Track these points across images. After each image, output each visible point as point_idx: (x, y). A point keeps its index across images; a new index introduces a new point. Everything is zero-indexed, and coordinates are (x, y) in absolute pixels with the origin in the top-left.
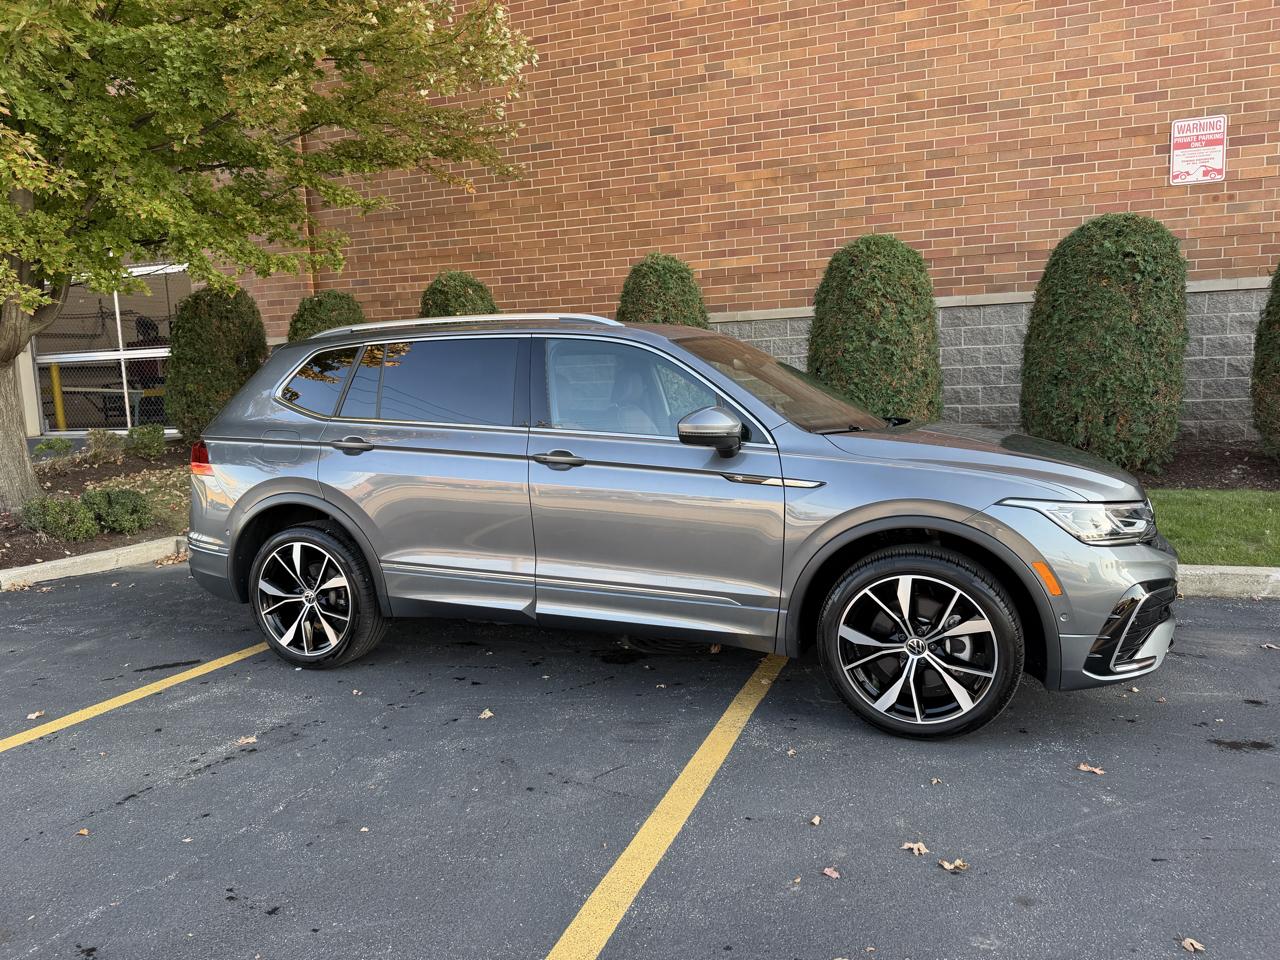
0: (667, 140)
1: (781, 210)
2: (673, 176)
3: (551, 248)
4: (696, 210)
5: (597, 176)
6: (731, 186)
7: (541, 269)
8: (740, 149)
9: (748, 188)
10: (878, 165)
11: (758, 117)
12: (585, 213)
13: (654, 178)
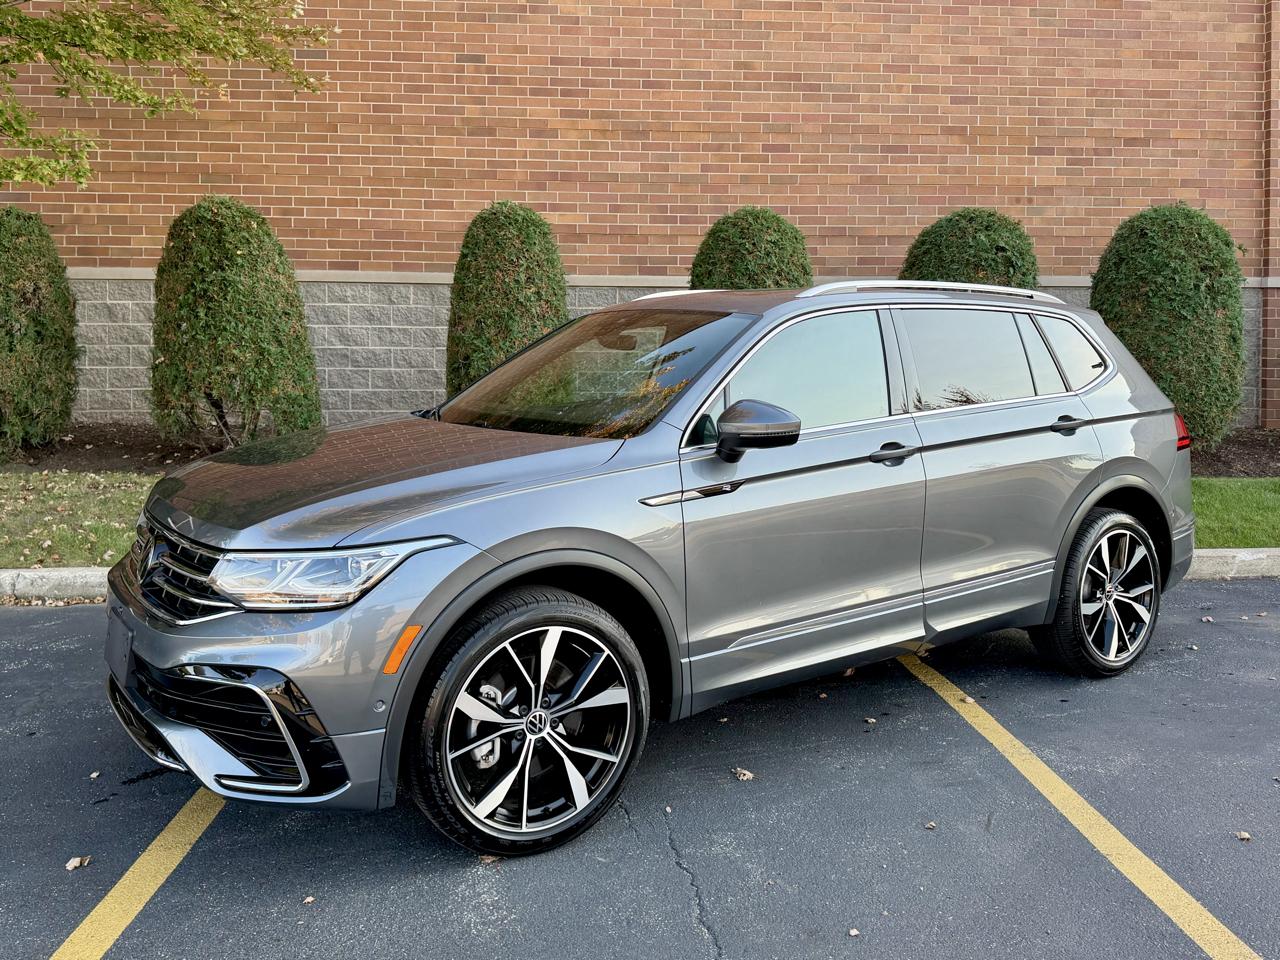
0: (477, 70)
1: (611, 167)
2: (484, 112)
3: (318, 175)
4: (511, 154)
5: (386, 98)
6: (554, 133)
7: (300, 201)
8: (564, 93)
9: (573, 137)
10: (715, 132)
11: (585, 62)
12: (368, 140)
13: (461, 111)
